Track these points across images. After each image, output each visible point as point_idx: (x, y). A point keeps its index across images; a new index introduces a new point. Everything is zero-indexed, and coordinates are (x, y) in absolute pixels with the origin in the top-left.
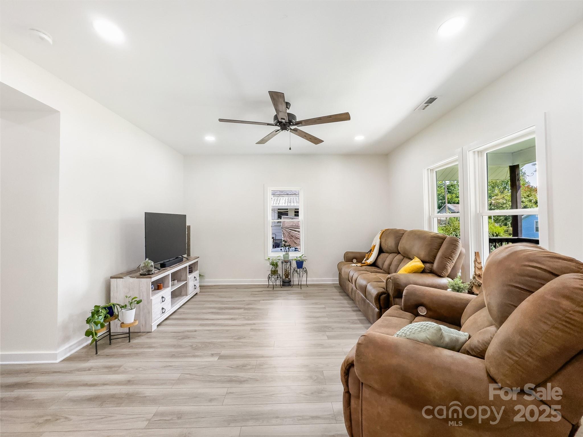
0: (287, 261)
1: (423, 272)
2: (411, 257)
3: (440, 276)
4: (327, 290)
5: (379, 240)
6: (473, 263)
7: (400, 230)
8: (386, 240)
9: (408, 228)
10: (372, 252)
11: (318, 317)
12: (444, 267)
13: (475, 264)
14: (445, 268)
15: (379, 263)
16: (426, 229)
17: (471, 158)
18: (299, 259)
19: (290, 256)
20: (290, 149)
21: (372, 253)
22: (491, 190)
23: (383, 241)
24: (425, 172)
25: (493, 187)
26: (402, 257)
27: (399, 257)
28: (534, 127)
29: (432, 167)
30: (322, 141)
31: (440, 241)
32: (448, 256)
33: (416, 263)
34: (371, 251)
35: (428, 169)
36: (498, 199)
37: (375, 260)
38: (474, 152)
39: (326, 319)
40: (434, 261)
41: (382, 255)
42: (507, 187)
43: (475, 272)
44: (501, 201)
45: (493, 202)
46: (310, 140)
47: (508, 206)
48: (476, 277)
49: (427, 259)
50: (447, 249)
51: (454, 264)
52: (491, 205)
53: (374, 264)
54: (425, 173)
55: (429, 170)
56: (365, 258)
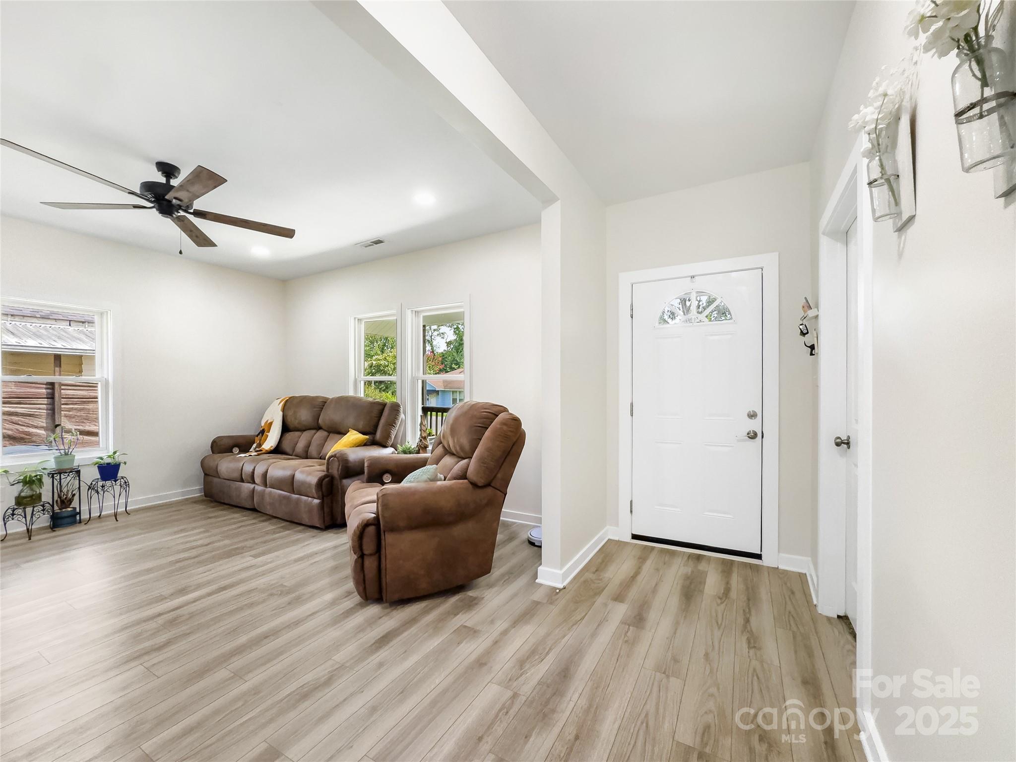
0: (68, 469)
1: (365, 444)
2: (343, 431)
3: (385, 447)
4: (182, 510)
5: (281, 413)
6: (419, 427)
7: (317, 397)
8: (295, 412)
9: (331, 393)
10: (267, 434)
11: (209, 544)
12: (388, 436)
13: (421, 427)
14: (390, 437)
15: (286, 446)
16: (351, 393)
17: (409, 315)
18: (109, 461)
19: (76, 458)
20: (181, 252)
21: (268, 436)
22: (369, 346)
23: (290, 413)
24: (353, 320)
25: (372, 343)
26: (326, 433)
27: (321, 434)
28: (463, 303)
29: (360, 317)
30: (216, 246)
31: (381, 407)
32: (391, 423)
33: (354, 436)
34: (263, 432)
35: (355, 318)
36: (379, 360)
37: (277, 444)
38: (412, 311)
39: (227, 542)
40: (376, 431)
41: (290, 436)
42: (387, 344)
43: (421, 435)
44: (382, 362)
45: (374, 363)
46: (195, 238)
47: (390, 369)
48: (422, 440)
49: (368, 429)
50: (389, 415)
51: (396, 431)
52: (371, 367)
53: (277, 450)
54: (352, 323)
55: (357, 320)
56: (254, 443)
